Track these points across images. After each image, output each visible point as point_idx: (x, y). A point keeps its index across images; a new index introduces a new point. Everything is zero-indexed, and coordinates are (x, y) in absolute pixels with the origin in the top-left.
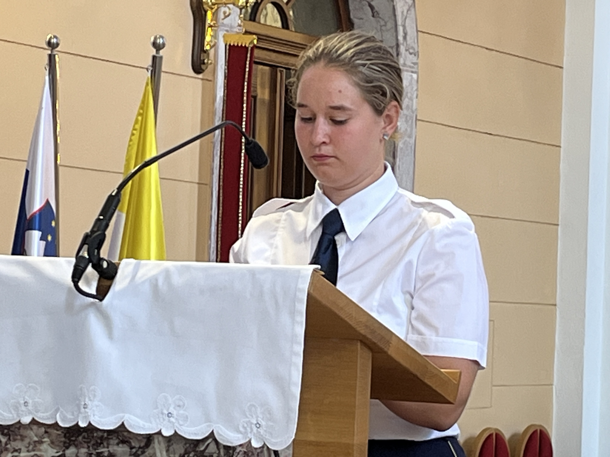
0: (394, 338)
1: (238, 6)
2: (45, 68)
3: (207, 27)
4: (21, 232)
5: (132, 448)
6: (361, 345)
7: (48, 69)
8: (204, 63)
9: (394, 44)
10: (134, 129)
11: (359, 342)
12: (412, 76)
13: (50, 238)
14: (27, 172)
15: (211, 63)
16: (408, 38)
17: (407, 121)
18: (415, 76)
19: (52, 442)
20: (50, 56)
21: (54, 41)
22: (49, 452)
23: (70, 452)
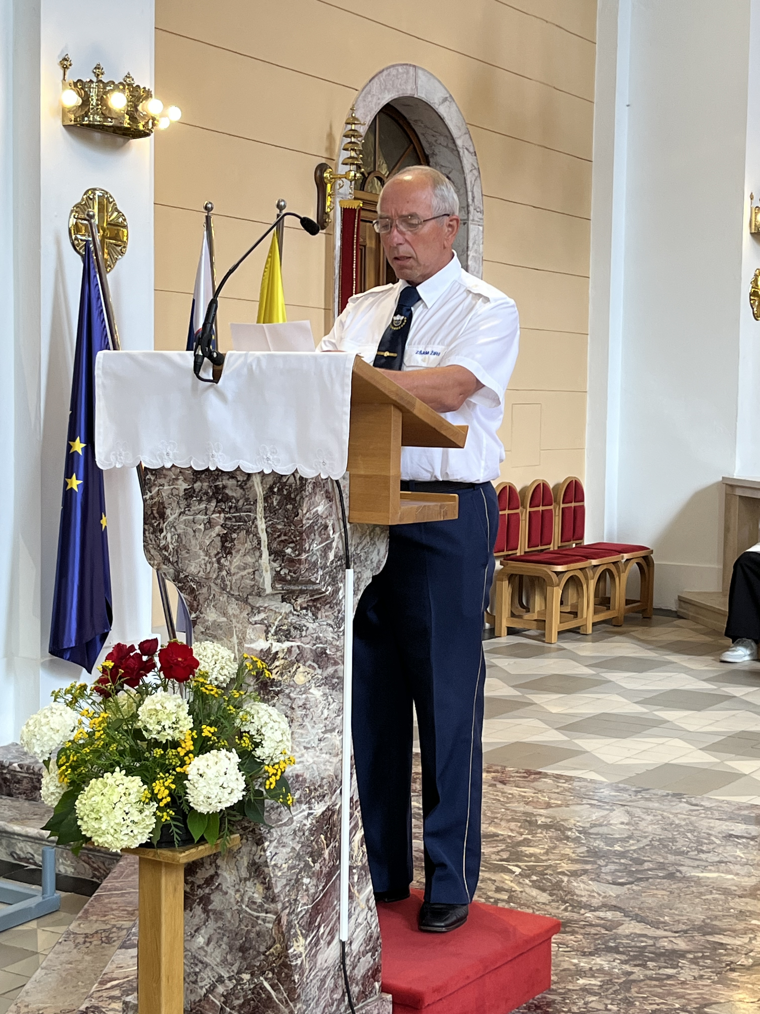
1: (349, 180)
3: (327, 196)
5: (238, 481)
6: (394, 407)
7: (205, 227)
8: (326, 222)
10: (266, 268)
11: (393, 405)
12: (479, 230)
14: (194, 301)
15: (331, 222)
16: (475, 200)
17: (475, 261)
18: (481, 228)
19: (185, 479)
20: (207, 217)
21: (210, 206)
22: (183, 486)
23: (197, 485)
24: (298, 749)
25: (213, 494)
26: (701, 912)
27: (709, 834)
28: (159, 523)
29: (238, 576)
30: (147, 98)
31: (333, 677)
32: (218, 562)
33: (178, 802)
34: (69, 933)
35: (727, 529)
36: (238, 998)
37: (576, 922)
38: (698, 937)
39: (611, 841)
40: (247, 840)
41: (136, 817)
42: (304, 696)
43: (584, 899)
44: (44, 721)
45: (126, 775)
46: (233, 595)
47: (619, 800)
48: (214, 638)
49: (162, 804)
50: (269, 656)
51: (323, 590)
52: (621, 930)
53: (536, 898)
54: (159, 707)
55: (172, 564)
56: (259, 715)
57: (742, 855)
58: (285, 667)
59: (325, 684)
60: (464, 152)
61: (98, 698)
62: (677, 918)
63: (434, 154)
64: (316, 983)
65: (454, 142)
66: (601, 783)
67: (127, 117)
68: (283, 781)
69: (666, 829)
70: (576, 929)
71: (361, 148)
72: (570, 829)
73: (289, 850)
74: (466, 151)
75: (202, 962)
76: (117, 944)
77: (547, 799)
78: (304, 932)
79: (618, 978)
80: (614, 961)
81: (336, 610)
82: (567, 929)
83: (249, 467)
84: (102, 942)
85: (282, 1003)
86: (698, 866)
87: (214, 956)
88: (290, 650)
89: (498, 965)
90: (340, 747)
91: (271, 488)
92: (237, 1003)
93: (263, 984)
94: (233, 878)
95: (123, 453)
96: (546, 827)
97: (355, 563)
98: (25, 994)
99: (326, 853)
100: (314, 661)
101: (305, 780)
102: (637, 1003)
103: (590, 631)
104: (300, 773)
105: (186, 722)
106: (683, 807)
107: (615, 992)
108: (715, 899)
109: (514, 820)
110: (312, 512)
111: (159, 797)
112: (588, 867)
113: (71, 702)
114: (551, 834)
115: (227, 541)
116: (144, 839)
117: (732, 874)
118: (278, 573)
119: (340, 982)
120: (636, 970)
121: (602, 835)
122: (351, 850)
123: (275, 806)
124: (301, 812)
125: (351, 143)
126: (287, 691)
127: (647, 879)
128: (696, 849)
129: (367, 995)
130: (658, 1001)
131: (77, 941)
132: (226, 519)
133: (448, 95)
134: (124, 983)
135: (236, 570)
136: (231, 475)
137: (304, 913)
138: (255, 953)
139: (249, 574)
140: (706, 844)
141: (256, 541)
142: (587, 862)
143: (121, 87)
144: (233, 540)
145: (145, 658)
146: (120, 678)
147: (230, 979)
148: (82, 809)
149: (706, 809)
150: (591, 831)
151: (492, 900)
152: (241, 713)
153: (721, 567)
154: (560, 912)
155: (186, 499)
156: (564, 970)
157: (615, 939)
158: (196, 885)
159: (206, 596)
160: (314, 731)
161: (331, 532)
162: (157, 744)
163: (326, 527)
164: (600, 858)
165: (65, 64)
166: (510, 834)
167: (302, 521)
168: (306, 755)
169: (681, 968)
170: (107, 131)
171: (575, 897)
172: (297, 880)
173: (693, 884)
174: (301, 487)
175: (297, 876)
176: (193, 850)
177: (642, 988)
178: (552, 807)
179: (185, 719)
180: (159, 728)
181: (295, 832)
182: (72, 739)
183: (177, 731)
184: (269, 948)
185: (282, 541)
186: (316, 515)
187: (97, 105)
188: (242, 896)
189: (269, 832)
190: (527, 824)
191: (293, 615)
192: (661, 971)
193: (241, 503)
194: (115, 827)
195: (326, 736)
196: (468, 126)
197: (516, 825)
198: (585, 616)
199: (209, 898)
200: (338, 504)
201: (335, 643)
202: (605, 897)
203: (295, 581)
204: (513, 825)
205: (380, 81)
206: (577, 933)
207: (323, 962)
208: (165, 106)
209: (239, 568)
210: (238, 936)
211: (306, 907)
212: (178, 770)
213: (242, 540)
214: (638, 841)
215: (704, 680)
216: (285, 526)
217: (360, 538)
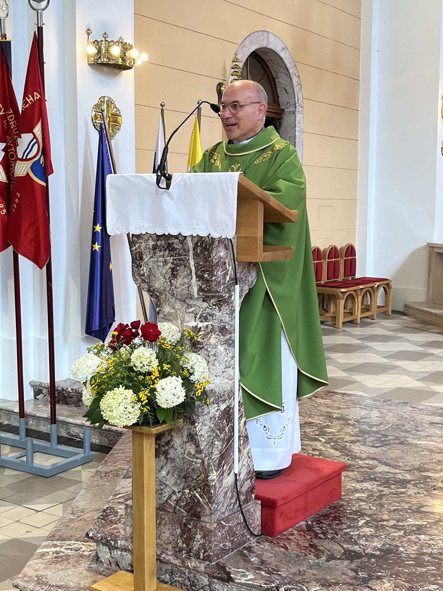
5: (179, 240)
6: (259, 201)
7: (161, 115)
9: (294, 103)
10: (192, 135)
12: (301, 116)
14: (155, 153)
16: (299, 101)
17: (299, 133)
18: (302, 115)
19: (153, 240)
20: (162, 109)
21: (163, 104)
22: (151, 243)
23: (159, 243)
24: (212, 377)
25: (167, 247)
26: (418, 461)
27: (421, 422)
28: (140, 263)
29: (180, 289)
30: (130, 49)
31: (229, 340)
32: (170, 281)
33: (152, 403)
34: (97, 472)
35: (430, 269)
36: (183, 502)
37: (354, 465)
38: (417, 473)
39: (371, 426)
40: (187, 422)
41: (131, 410)
42: (215, 350)
43: (358, 454)
44: (83, 362)
45: (125, 389)
46: (178, 299)
47: (375, 406)
48: (169, 320)
49: (143, 403)
50: (196, 330)
51: (224, 296)
52: (377, 470)
53: (333, 454)
54: (141, 355)
55: (147, 283)
56: (192, 359)
57: (439, 433)
58: (204, 335)
59: (226, 344)
61: (111, 351)
62: (406, 463)
63: (278, 77)
64: (222, 494)
65: (288, 71)
66: (366, 397)
67: (121, 59)
68: (204, 392)
69: (399, 420)
70: (354, 469)
71: (240, 74)
72: (350, 420)
73: (208, 427)
74: (294, 76)
75: (164, 484)
76: (122, 477)
77: (338, 405)
78: (216, 468)
79: (376, 494)
80: (374, 485)
81: (230, 306)
82: (349, 469)
83: (185, 233)
84: (114, 476)
85: (205, 504)
86: (416, 438)
87: (171, 481)
88: (207, 327)
89: (314, 486)
90: (233, 376)
91: (197, 243)
92: (182, 504)
93: (195, 495)
94: (180, 441)
95: (121, 227)
96: (338, 419)
97: (240, 282)
98: (76, 502)
99: (227, 429)
100: (219, 332)
101: (215, 392)
102: (386, 506)
103: (359, 322)
104: (213, 388)
105: (155, 362)
106: (408, 409)
107: (375, 500)
108: (425, 454)
109: (321, 415)
110: (218, 255)
111: (142, 400)
112: (360, 438)
113: (97, 353)
114: (340, 422)
115: (174, 271)
116: (134, 421)
117: (434, 442)
118: (201, 287)
119: (234, 494)
120: (385, 489)
121: (366, 423)
122: (240, 428)
123: (201, 405)
124: (214, 408)
125: (235, 71)
126: (206, 347)
127: (390, 444)
128: (415, 430)
129: (248, 501)
130: (397, 504)
131: (102, 475)
132: (174, 260)
133: (285, 47)
134: (125, 496)
135: (179, 286)
136: (176, 237)
137: (216, 459)
138: (191, 479)
139: (186, 287)
140: (420, 427)
141: (189, 271)
142: (359, 436)
143: (117, 43)
144: (177, 271)
145: (134, 330)
146: (121, 340)
147: (179, 492)
148: (103, 406)
149: (420, 410)
150: (361, 421)
151: (311, 455)
152: (183, 358)
153: (426, 289)
154: (345, 460)
155: (153, 250)
156: (348, 489)
157: (374, 474)
158: (161, 445)
159: (164, 299)
160: (220, 368)
161: (228, 266)
162: (141, 374)
163: (225, 263)
164: (365, 434)
165: (88, 32)
166: (319, 422)
167: (212, 260)
168: (216, 380)
169: (408, 488)
170: (110, 66)
171: (353, 454)
172: (212, 443)
173: (413, 447)
174: (212, 243)
175: (212, 440)
176: (160, 427)
177: (388, 498)
178: (340, 409)
179: (155, 361)
180: (142, 365)
181: (211, 418)
182: (97, 371)
183: (150, 367)
184: (198, 477)
185: (202, 271)
186: (220, 257)
187: (105, 53)
188: (184, 451)
189: (198, 418)
190: (328, 417)
191: (209, 308)
192: (398, 490)
193: (181, 251)
194: (120, 415)
195: (226, 370)
196: (295, 63)
197: (323, 418)
198: (356, 314)
199: (168, 452)
200: (231, 251)
201: (230, 323)
202: (368, 454)
203: (210, 291)
204: (321, 418)
205: (250, 40)
206: (354, 471)
207: (226, 484)
208: (140, 53)
209: (181, 284)
210: (183, 471)
211: (217, 456)
212: (151, 386)
213: (182, 270)
214: (385, 426)
215: (418, 346)
216: (204, 263)
217: (243, 269)
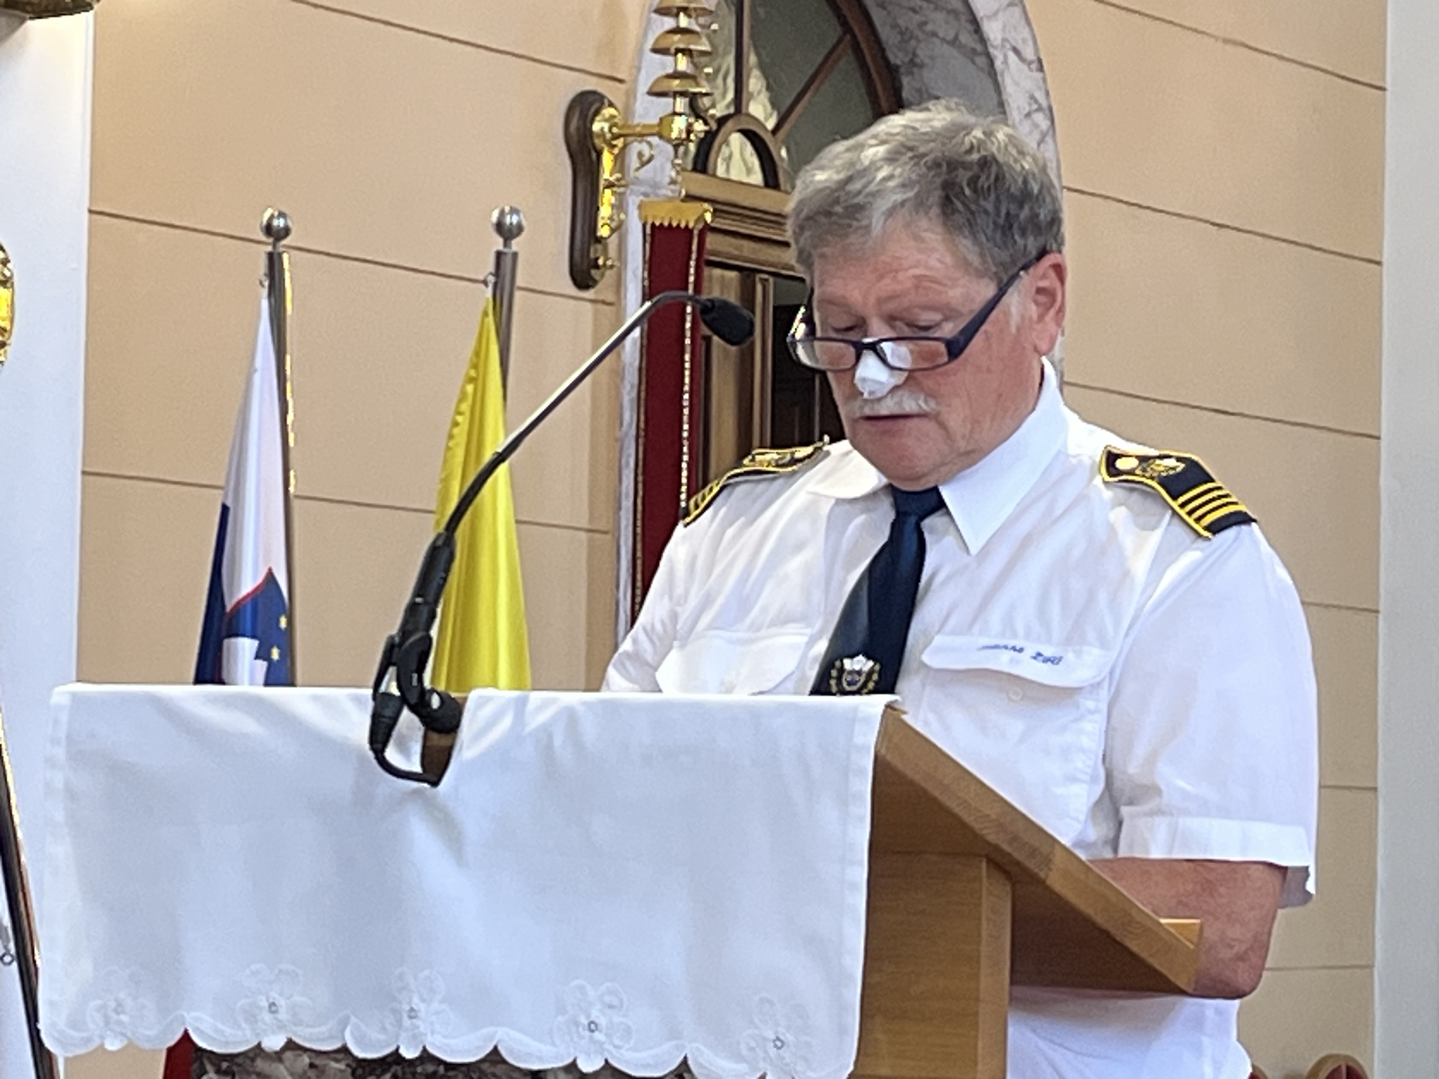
0: (1058, 850)
1: (669, 140)
2: (261, 283)
3: (601, 188)
4: (213, 638)
6: (988, 867)
7: (266, 283)
8: (597, 267)
11: (984, 861)
13: (275, 654)
14: (225, 509)
15: (612, 267)
20: (271, 256)
21: (279, 223)
60: (1006, 57)
65: (977, 30)
71: (705, 47)
74: (1012, 57)
83: (532, 1054)
95: (129, 1003)
125: (677, 30)
136: (477, 1074)
